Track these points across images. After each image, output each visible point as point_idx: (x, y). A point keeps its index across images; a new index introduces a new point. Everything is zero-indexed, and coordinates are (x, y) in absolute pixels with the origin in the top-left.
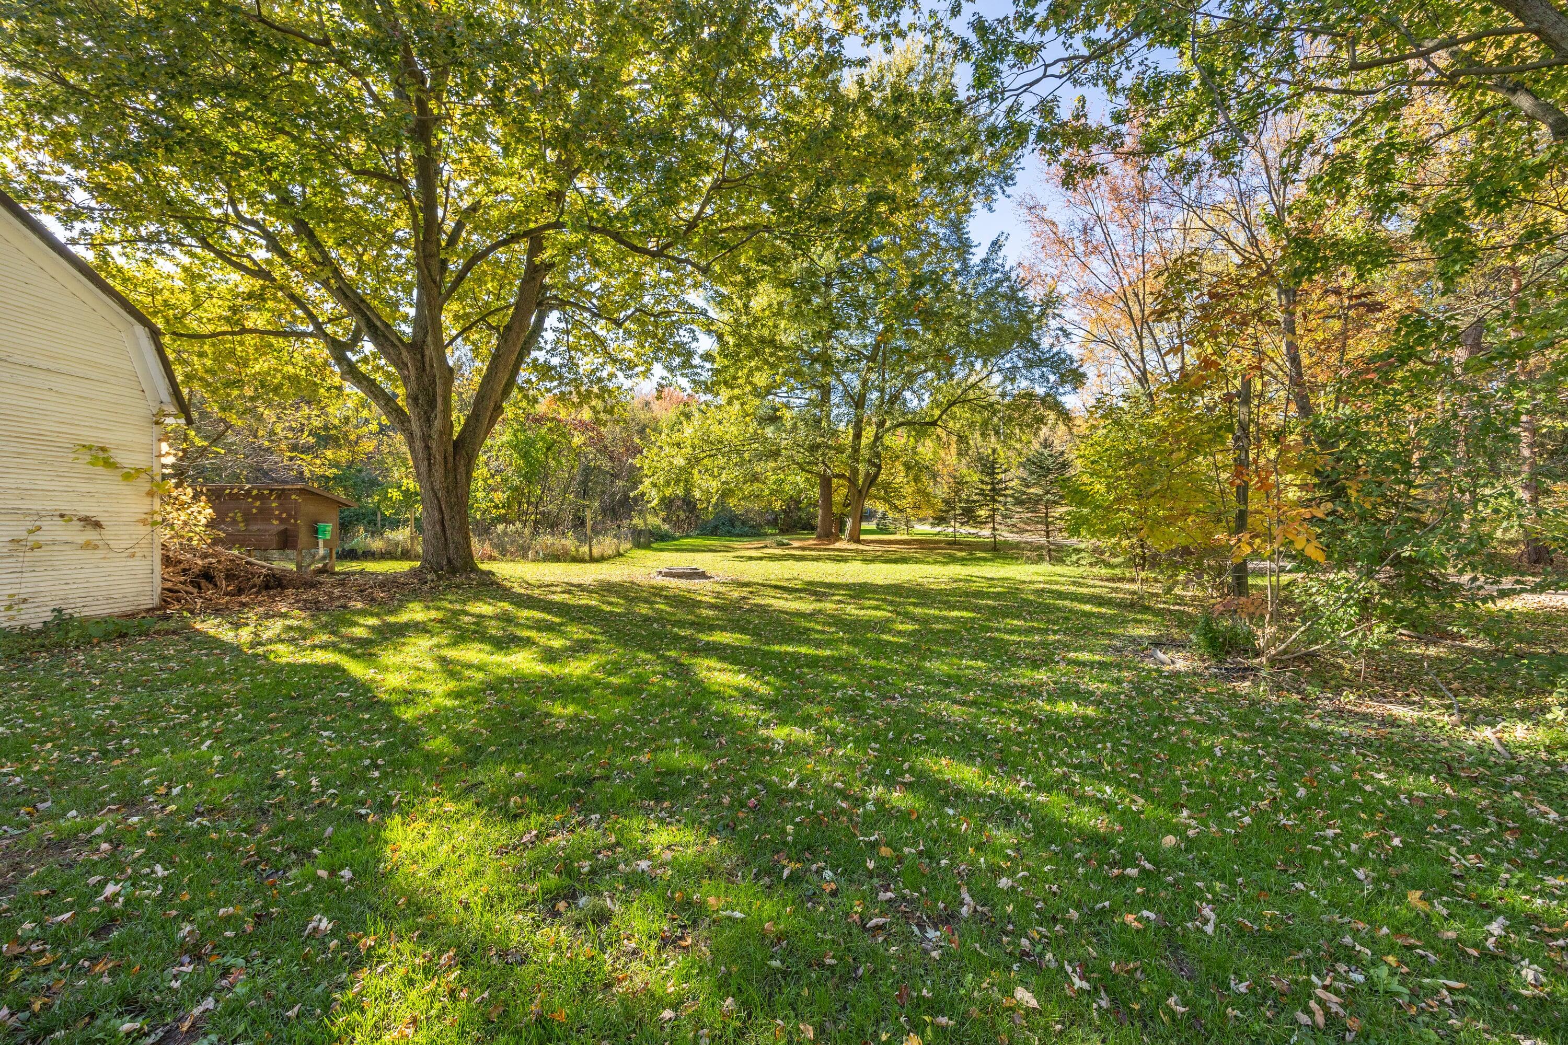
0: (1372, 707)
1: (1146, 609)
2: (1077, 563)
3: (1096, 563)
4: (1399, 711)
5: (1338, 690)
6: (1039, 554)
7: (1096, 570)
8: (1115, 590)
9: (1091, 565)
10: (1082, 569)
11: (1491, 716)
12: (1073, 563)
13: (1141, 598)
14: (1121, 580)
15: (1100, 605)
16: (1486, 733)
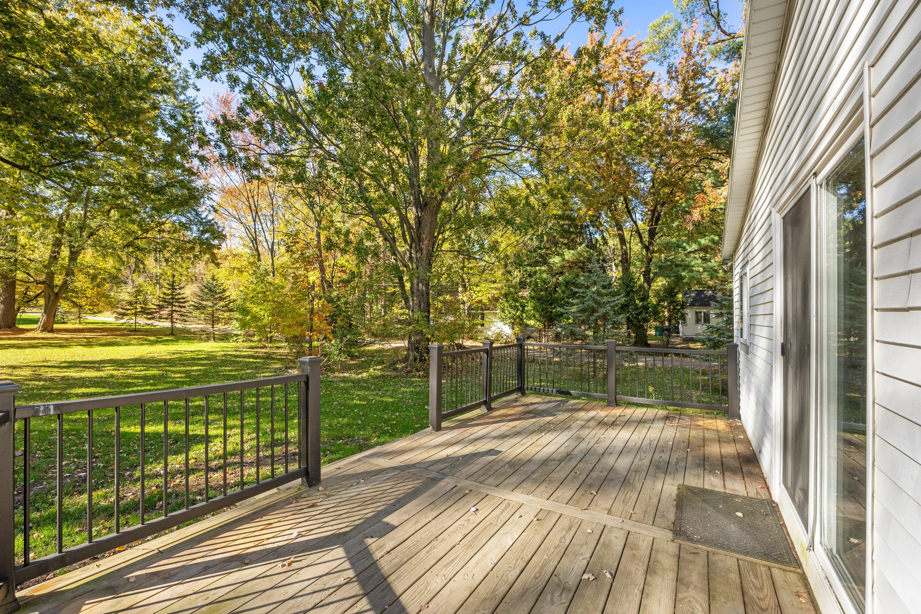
0: (341, 375)
1: (273, 359)
2: (236, 341)
3: (246, 341)
4: (345, 375)
5: (334, 373)
6: (209, 337)
7: (245, 344)
8: (256, 352)
9: (243, 341)
10: (238, 344)
11: (361, 373)
12: (233, 341)
13: (270, 354)
14: (257, 348)
15: (255, 359)
16: (360, 376)
